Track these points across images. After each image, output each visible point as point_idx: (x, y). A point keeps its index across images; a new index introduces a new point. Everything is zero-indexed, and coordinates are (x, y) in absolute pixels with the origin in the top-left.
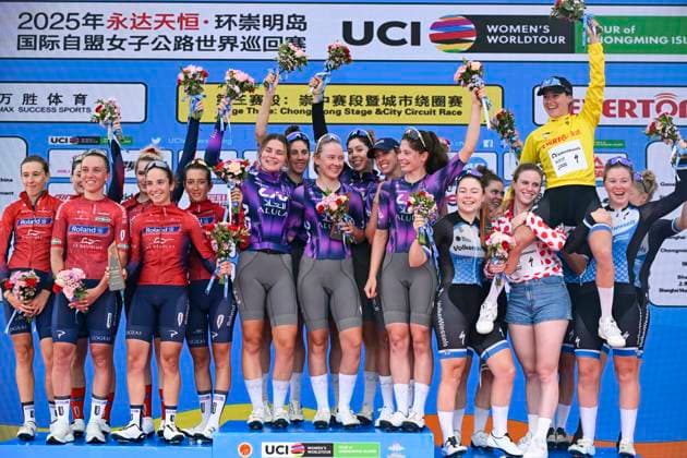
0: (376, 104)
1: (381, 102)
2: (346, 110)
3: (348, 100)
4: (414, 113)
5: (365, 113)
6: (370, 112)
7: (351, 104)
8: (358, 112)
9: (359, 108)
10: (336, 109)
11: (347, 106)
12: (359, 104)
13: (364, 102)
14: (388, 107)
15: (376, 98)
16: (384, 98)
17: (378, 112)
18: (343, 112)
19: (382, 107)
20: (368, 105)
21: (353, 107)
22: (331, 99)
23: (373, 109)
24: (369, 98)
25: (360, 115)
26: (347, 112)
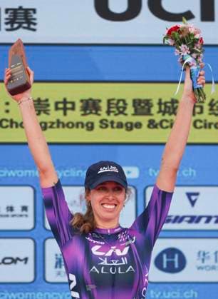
0: (148, 113)
1: (155, 109)
2: (101, 122)
3: (104, 106)
4: (207, 125)
5: (130, 126)
6: (138, 125)
7: (108, 112)
8: (120, 125)
9: (122, 119)
10: (86, 119)
11: (104, 115)
12: (122, 112)
13: (130, 110)
14: (167, 117)
15: (148, 103)
16: (160, 103)
17: (152, 124)
18: (97, 125)
19: (158, 118)
20: (136, 113)
21: (112, 117)
22: (78, 105)
23: (144, 120)
24: (136, 103)
25: (123, 130)
26: (104, 124)
